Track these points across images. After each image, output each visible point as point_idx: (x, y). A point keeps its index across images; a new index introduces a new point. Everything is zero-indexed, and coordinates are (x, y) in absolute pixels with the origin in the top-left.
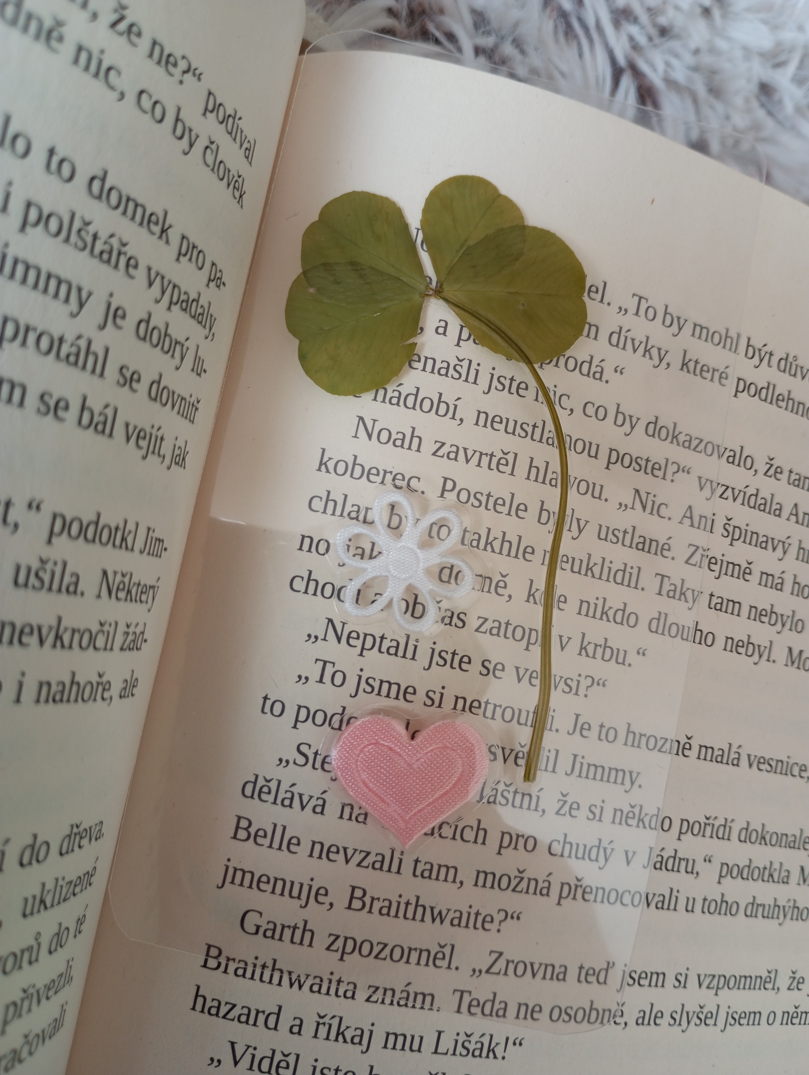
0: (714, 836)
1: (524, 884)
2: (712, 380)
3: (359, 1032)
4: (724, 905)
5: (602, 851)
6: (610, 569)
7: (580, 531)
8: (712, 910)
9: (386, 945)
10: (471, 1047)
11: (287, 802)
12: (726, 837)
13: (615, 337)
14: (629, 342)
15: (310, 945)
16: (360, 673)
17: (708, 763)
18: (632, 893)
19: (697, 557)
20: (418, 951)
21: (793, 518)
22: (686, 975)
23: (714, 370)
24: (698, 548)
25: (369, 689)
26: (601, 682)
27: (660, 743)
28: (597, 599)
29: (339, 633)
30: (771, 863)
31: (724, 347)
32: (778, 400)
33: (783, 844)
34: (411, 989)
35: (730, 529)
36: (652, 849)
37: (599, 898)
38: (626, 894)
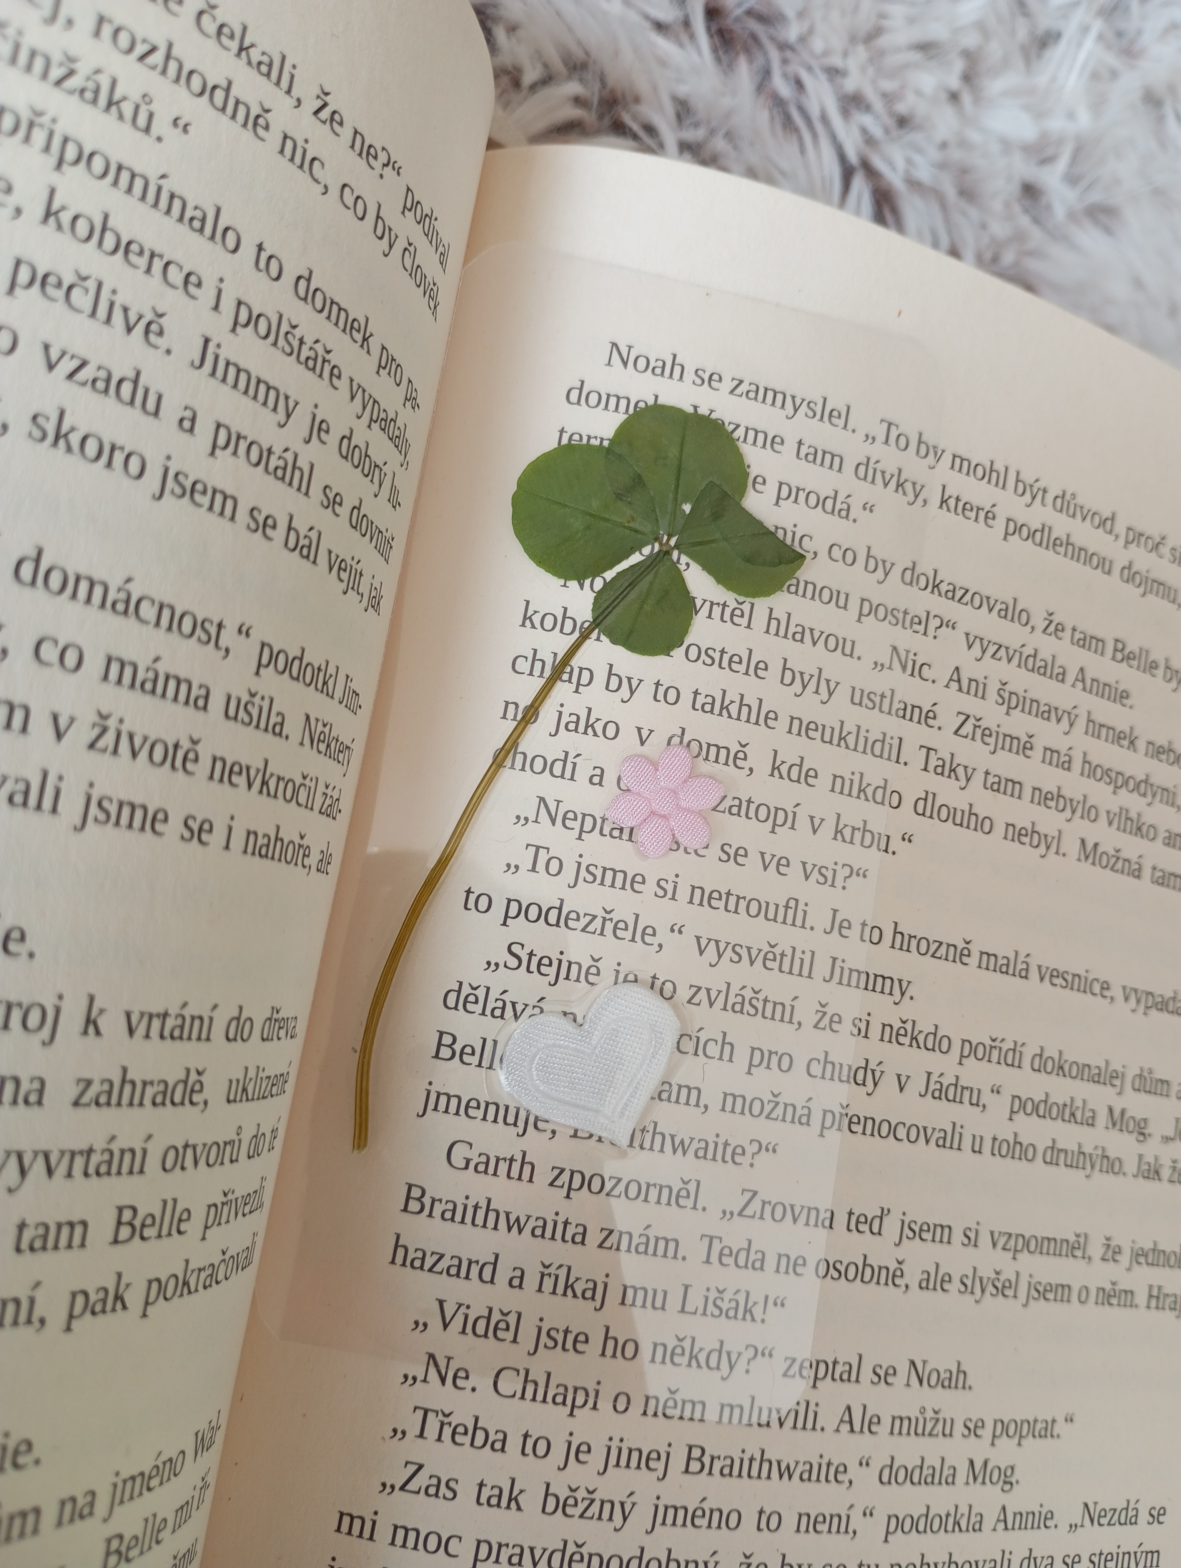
0: (1002, 1061)
1: (779, 1110)
2: (976, 520)
3: (591, 1285)
4: (1018, 1147)
5: (869, 1073)
6: (866, 739)
7: (830, 694)
8: (1004, 1152)
9: (619, 1180)
10: (725, 1306)
11: (498, 1013)
12: (1016, 1064)
13: (862, 469)
14: (879, 476)
15: (531, 1180)
16: (579, 860)
17: (990, 974)
18: (907, 1126)
19: (968, 728)
20: (658, 1187)
21: (1080, 685)
22: (977, 1232)
23: (978, 509)
24: (968, 717)
25: (590, 878)
26: (861, 872)
27: (933, 947)
28: (853, 773)
29: (553, 814)
30: (1072, 1099)
31: (989, 481)
32: (1055, 544)
33: (1086, 1077)
34: (651, 1233)
35: (1006, 695)
36: (929, 1074)
37: (868, 1131)
38: (901, 1127)
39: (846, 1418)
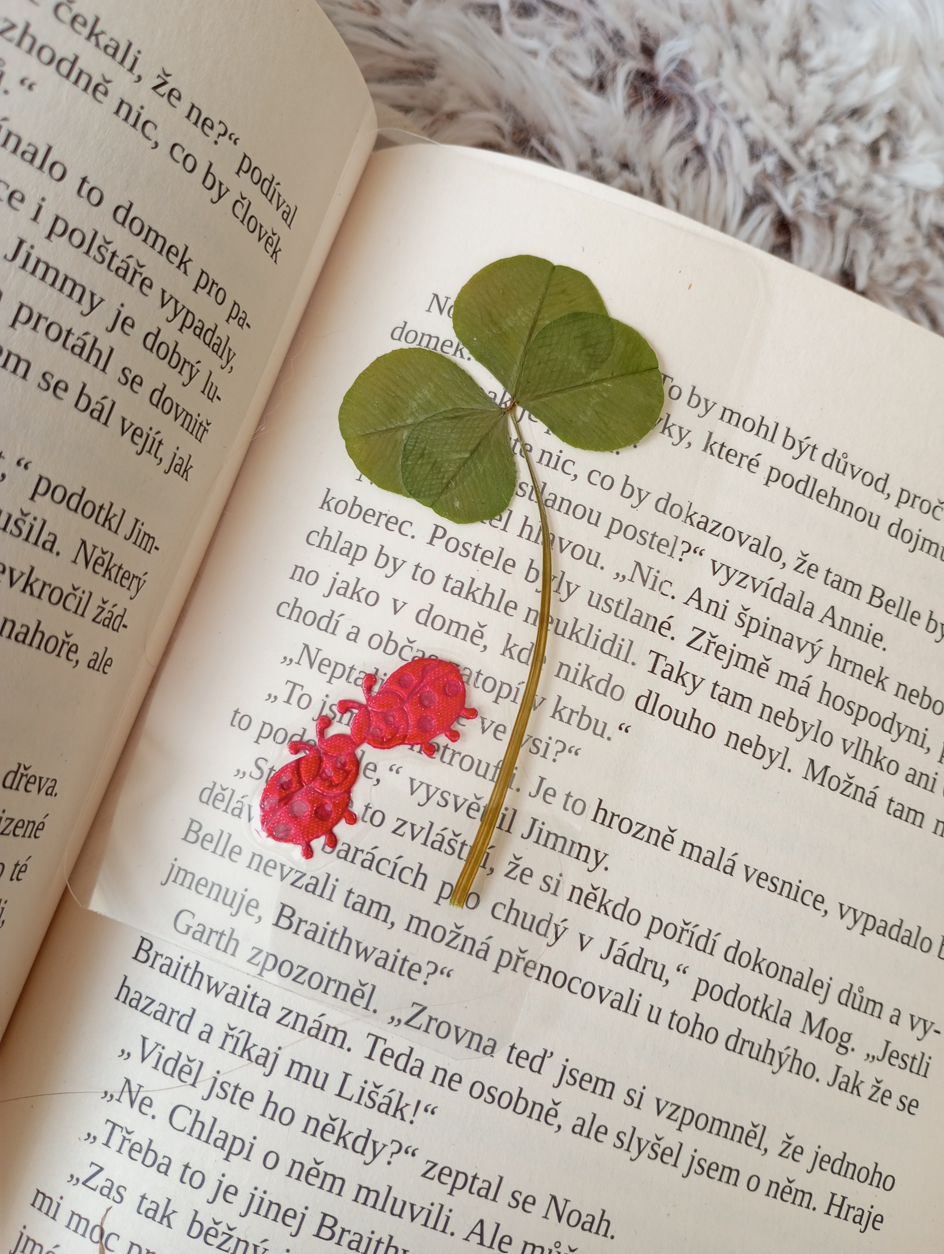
0: (693, 944)
1: (459, 941)
2: (739, 465)
3: (264, 1053)
4: (699, 1027)
5: (552, 927)
6: (598, 637)
7: (569, 595)
8: (682, 1029)
9: (306, 970)
10: (378, 1100)
11: (236, 812)
12: (708, 950)
15: (233, 954)
16: (326, 699)
17: (692, 862)
18: (583, 982)
19: (702, 642)
20: (338, 983)
21: (828, 621)
22: (642, 1095)
23: (743, 456)
24: (704, 632)
26: (573, 750)
27: (635, 829)
28: (580, 664)
29: (313, 659)
30: (767, 997)
31: (757, 434)
32: (818, 495)
34: (325, 1021)
35: (747, 621)
36: (613, 940)
37: (543, 977)
38: (575, 982)
39: (478, 1230)
